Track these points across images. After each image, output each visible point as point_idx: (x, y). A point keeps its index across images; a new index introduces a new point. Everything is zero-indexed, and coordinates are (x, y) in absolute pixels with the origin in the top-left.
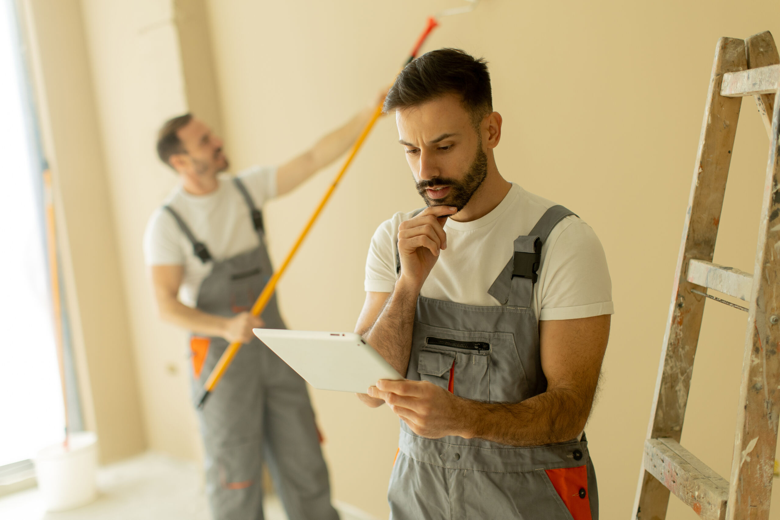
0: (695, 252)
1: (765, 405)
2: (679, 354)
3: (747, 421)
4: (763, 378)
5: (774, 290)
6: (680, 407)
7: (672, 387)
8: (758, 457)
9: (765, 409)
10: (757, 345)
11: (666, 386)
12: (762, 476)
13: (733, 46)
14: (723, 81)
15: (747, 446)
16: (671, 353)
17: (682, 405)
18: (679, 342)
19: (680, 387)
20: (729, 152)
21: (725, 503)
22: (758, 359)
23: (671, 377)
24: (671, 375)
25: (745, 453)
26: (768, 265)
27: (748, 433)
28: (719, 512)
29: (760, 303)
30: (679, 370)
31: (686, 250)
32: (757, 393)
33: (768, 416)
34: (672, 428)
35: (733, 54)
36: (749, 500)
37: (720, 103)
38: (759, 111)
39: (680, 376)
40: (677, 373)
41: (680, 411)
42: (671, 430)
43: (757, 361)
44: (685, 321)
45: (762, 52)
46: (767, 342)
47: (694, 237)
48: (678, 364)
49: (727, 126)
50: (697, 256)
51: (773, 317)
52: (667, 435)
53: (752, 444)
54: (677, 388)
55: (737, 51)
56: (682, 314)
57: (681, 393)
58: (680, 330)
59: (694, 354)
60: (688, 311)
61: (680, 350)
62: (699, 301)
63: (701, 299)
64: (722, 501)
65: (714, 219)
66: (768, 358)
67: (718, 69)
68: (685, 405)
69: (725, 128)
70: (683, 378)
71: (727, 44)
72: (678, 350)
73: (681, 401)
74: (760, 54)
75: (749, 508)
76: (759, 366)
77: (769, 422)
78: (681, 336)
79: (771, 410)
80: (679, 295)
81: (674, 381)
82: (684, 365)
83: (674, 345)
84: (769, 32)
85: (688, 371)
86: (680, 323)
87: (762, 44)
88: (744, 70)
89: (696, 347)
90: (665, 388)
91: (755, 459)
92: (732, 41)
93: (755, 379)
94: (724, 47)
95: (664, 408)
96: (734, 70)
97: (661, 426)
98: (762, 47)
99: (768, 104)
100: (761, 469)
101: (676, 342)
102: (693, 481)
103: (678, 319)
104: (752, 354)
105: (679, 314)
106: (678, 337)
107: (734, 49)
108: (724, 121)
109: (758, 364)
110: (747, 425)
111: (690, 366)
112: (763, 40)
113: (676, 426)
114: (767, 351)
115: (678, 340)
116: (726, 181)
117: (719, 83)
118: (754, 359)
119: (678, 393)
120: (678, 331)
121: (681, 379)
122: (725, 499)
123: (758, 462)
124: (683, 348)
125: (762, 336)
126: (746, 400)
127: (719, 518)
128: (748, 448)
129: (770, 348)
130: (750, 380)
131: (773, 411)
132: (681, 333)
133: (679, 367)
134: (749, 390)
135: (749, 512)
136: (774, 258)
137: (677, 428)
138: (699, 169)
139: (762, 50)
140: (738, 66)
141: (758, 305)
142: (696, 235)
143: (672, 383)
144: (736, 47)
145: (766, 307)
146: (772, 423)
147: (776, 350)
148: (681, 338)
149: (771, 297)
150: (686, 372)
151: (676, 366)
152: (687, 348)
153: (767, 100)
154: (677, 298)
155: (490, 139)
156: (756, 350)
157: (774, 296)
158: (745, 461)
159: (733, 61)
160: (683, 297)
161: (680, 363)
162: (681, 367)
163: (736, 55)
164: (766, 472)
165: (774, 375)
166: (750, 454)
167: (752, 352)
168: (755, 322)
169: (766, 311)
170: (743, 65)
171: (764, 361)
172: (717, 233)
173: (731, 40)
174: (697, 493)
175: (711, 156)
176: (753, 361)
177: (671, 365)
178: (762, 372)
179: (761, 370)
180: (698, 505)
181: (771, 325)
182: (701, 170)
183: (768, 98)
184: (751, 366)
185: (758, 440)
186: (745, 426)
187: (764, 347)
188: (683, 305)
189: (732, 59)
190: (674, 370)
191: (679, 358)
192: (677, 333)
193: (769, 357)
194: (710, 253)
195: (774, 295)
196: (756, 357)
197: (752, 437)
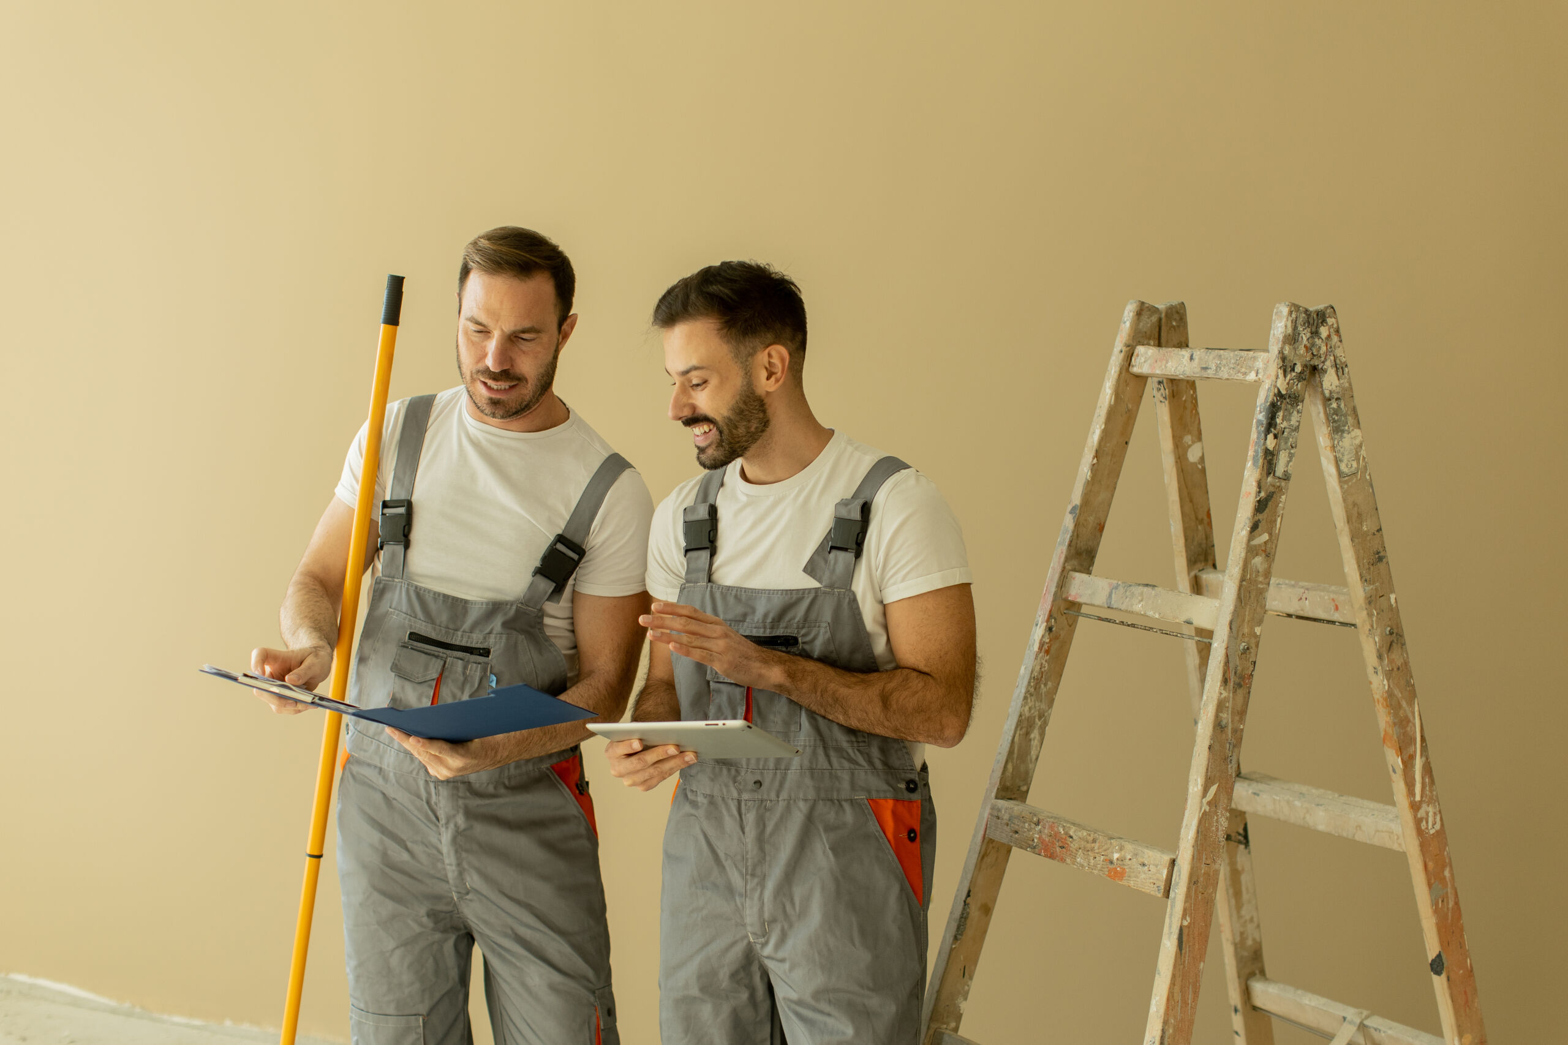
0: (1075, 562)
1: (1228, 745)
2: (1040, 692)
3: (1210, 764)
4: (1228, 714)
5: (1247, 613)
6: (1031, 760)
7: (1028, 734)
8: (1216, 807)
9: (1227, 751)
10: (1226, 676)
11: (1021, 733)
12: (1217, 829)
13: (1148, 313)
14: (1135, 354)
15: (1208, 792)
16: (1032, 690)
17: (1034, 757)
18: (1042, 677)
19: (1035, 734)
20: (1126, 443)
21: (1173, 862)
22: (1226, 691)
23: (1028, 720)
24: (1028, 719)
25: (1205, 801)
26: (1244, 583)
27: (1210, 778)
28: (1165, 872)
29: (1233, 627)
30: (1037, 713)
31: (1067, 560)
32: (1222, 731)
33: (1229, 760)
34: (1019, 787)
35: (1148, 322)
36: (1204, 857)
37: (1126, 381)
38: (1154, 397)
39: (1037, 720)
40: (1035, 716)
41: (1031, 766)
42: (1018, 790)
43: (1225, 694)
44: (1053, 650)
45: (1174, 327)
46: (1235, 673)
47: (1077, 543)
48: (1037, 704)
49: (1129, 410)
50: (1077, 568)
51: (1244, 644)
52: (1013, 797)
53: (1213, 789)
54: (1032, 736)
55: (1151, 321)
56: (1050, 641)
57: (1035, 743)
58: (1046, 661)
59: (1055, 694)
60: (1057, 638)
61: (1042, 686)
62: (1070, 626)
63: (1072, 624)
64: (1171, 859)
65: (1100, 524)
66: (1235, 692)
67: (1129, 339)
68: (1037, 759)
69: (1126, 413)
70: (1039, 723)
71: (1143, 310)
72: (1040, 687)
73: (1033, 753)
74: (1172, 329)
75: (1203, 866)
76: (1226, 700)
77: (1229, 766)
78: (1046, 668)
79: (1232, 752)
80: (1050, 616)
81: (1030, 727)
82: (1043, 706)
83: (1037, 679)
84: (1183, 303)
85: (1046, 714)
86: (1047, 652)
87: (1176, 316)
88: (1154, 345)
89: (1058, 684)
90: (1020, 734)
91: (1213, 809)
92: (1148, 307)
93: (1221, 714)
94: (1139, 314)
95: (1015, 760)
96: (1145, 342)
97: (1008, 784)
98: (1175, 320)
99: (1171, 391)
100: (1217, 821)
101: (1040, 676)
102: (1109, 841)
103: (1046, 647)
104: (1221, 686)
105: (1048, 641)
106: (1043, 670)
107: (1148, 318)
108: (1127, 404)
109: (1225, 697)
110: (1209, 769)
111: (1049, 708)
112: (1178, 313)
113: (1024, 785)
114: (1234, 684)
115: (1042, 673)
116: (1118, 478)
117: (1129, 357)
118: (1223, 692)
119: (1032, 742)
120: (1044, 663)
121: (1037, 724)
122: (1173, 857)
123: (1216, 813)
124: (1045, 685)
125: (1231, 665)
126: (1211, 739)
127: (1164, 879)
128: (1208, 794)
129: (1237, 680)
130: (1217, 716)
131: (1234, 754)
132: (1046, 665)
133: (1038, 708)
134: (1214, 728)
135: (1203, 872)
136: (1250, 575)
137: (1024, 788)
138: (1094, 459)
139: (1174, 324)
140: (1150, 339)
141: (1231, 628)
142: (1079, 542)
143: (1027, 729)
144: (1151, 316)
145: (1238, 632)
146: (1232, 767)
147: (1242, 683)
148: (1045, 671)
149: (1244, 621)
150: (1044, 715)
151: (1035, 707)
152: (1050, 684)
153: (1170, 385)
154: (1048, 621)
155: (768, 379)
156: (1225, 681)
157: (1246, 621)
158: (1205, 810)
159: (1146, 333)
160: (1055, 619)
161: (1040, 704)
162: (1040, 709)
163: (1149, 325)
164: (1221, 825)
165: (1238, 713)
166: (1209, 803)
167: (1222, 683)
168: (1227, 648)
169: (1238, 636)
170: (1154, 338)
171: (1231, 695)
172: (1100, 541)
173: (1147, 305)
174: (1116, 856)
175: (1108, 445)
176: (1221, 694)
177: (1030, 705)
178: (1228, 707)
179: (1227, 705)
180: (1118, 869)
181: (1240, 653)
182: (1095, 461)
183: (1172, 383)
184: (1218, 700)
185: (1219, 786)
186: (1207, 769)
187: (1233, 679)
188: (1054, 629)
189: (1145, 330)
190: (1032, 712)
191: (1039, 698)
192: (1042, 664)
193: (1236, 690)
194: (1089, 567)
195: (1246, 619)
196: (1224, 689)
197: (1213, 784)
